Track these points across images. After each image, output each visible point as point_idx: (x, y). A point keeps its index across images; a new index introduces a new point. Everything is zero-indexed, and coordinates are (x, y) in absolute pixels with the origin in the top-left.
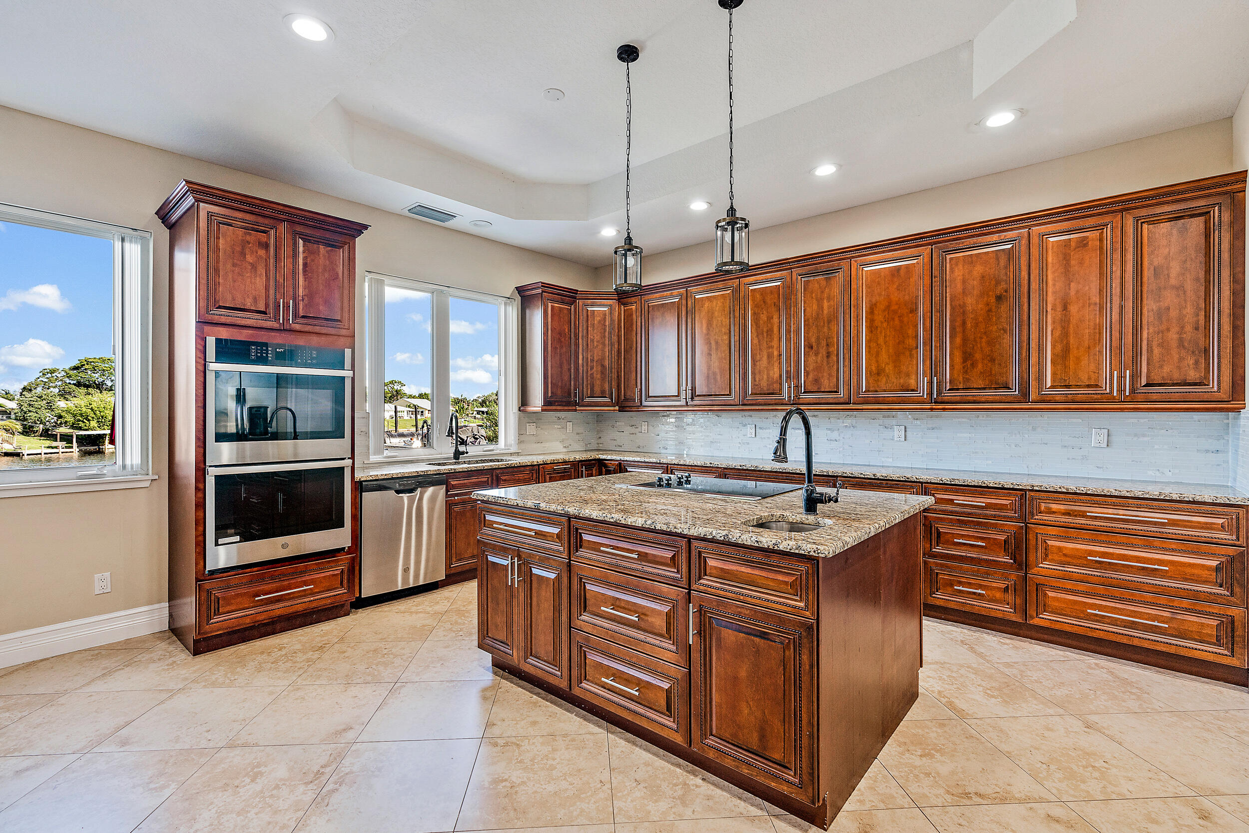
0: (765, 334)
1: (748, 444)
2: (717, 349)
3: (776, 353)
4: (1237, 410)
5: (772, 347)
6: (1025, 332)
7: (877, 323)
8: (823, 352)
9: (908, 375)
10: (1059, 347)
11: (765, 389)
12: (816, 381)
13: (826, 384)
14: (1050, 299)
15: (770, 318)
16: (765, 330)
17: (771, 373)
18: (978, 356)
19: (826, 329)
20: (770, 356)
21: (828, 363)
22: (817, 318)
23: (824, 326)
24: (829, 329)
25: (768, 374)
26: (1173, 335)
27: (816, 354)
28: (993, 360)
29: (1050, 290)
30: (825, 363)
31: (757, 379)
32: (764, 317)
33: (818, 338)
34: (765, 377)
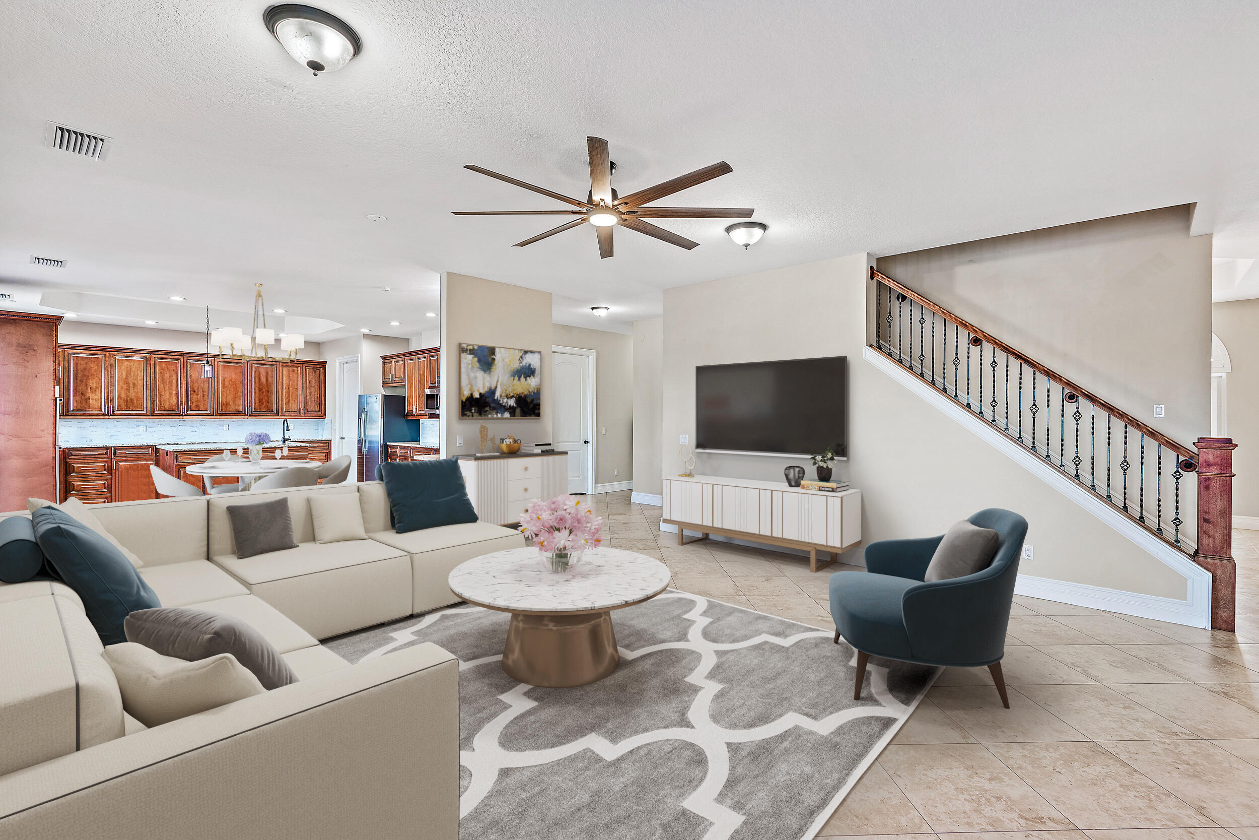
0: (168, 383)
1: (140, 435)
2: (134, 387)
3: (174, 392)
4: (324, 419)
5: (172, 390)
6: (278, 395)
7: (226, 385)
8: (201, 394)
9: (239, 406)
10: (287, 400)
11: (168, 408)
12: (197, 406)
13: (202, 407)
14: (285, 385)
15: (171, 376)
16: (168, 381)
17: (171, 402)
18: (264, 401)
19: (202, 385)
20: (170, 394)
21: (203, 399)
22: (197, 380)
23: (201, 383)
24: (204, 385)
25: (169, 402)
26: (313, 399)
27: (197, 395)
28: (268, 402)
29: (285, 383)
30: (202, 399)
31: (162, 404)
32: (167, 375)
33: (198, 388)
34: (168, 403)
